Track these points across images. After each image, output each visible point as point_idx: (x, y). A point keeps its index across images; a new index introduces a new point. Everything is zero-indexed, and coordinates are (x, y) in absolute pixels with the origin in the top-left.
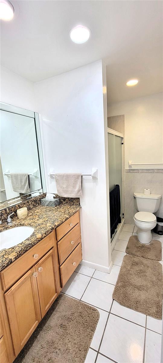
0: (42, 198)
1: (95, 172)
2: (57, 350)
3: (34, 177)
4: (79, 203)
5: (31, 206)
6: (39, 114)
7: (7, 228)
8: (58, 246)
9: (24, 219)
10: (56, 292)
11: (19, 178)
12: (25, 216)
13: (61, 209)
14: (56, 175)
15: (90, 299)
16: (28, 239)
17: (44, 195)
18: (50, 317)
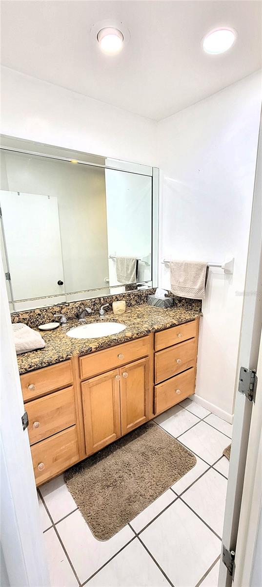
0: (150, 294)
1: (229, 263)
2: (131, 473)
3: (144, 264)
4: (201, 310)
5: (133, 303)
6: (160, 170)
7: (98, 320)
8: (156, 358)
9: (119, 315)
10: (145, 415)
11: (125, 264)
12: (122, 312)
13: (171, 313)
14: (172, 263)
15: (190, 442)
16: (115, 335)
17: (153, 291)
18: (133, 440)
